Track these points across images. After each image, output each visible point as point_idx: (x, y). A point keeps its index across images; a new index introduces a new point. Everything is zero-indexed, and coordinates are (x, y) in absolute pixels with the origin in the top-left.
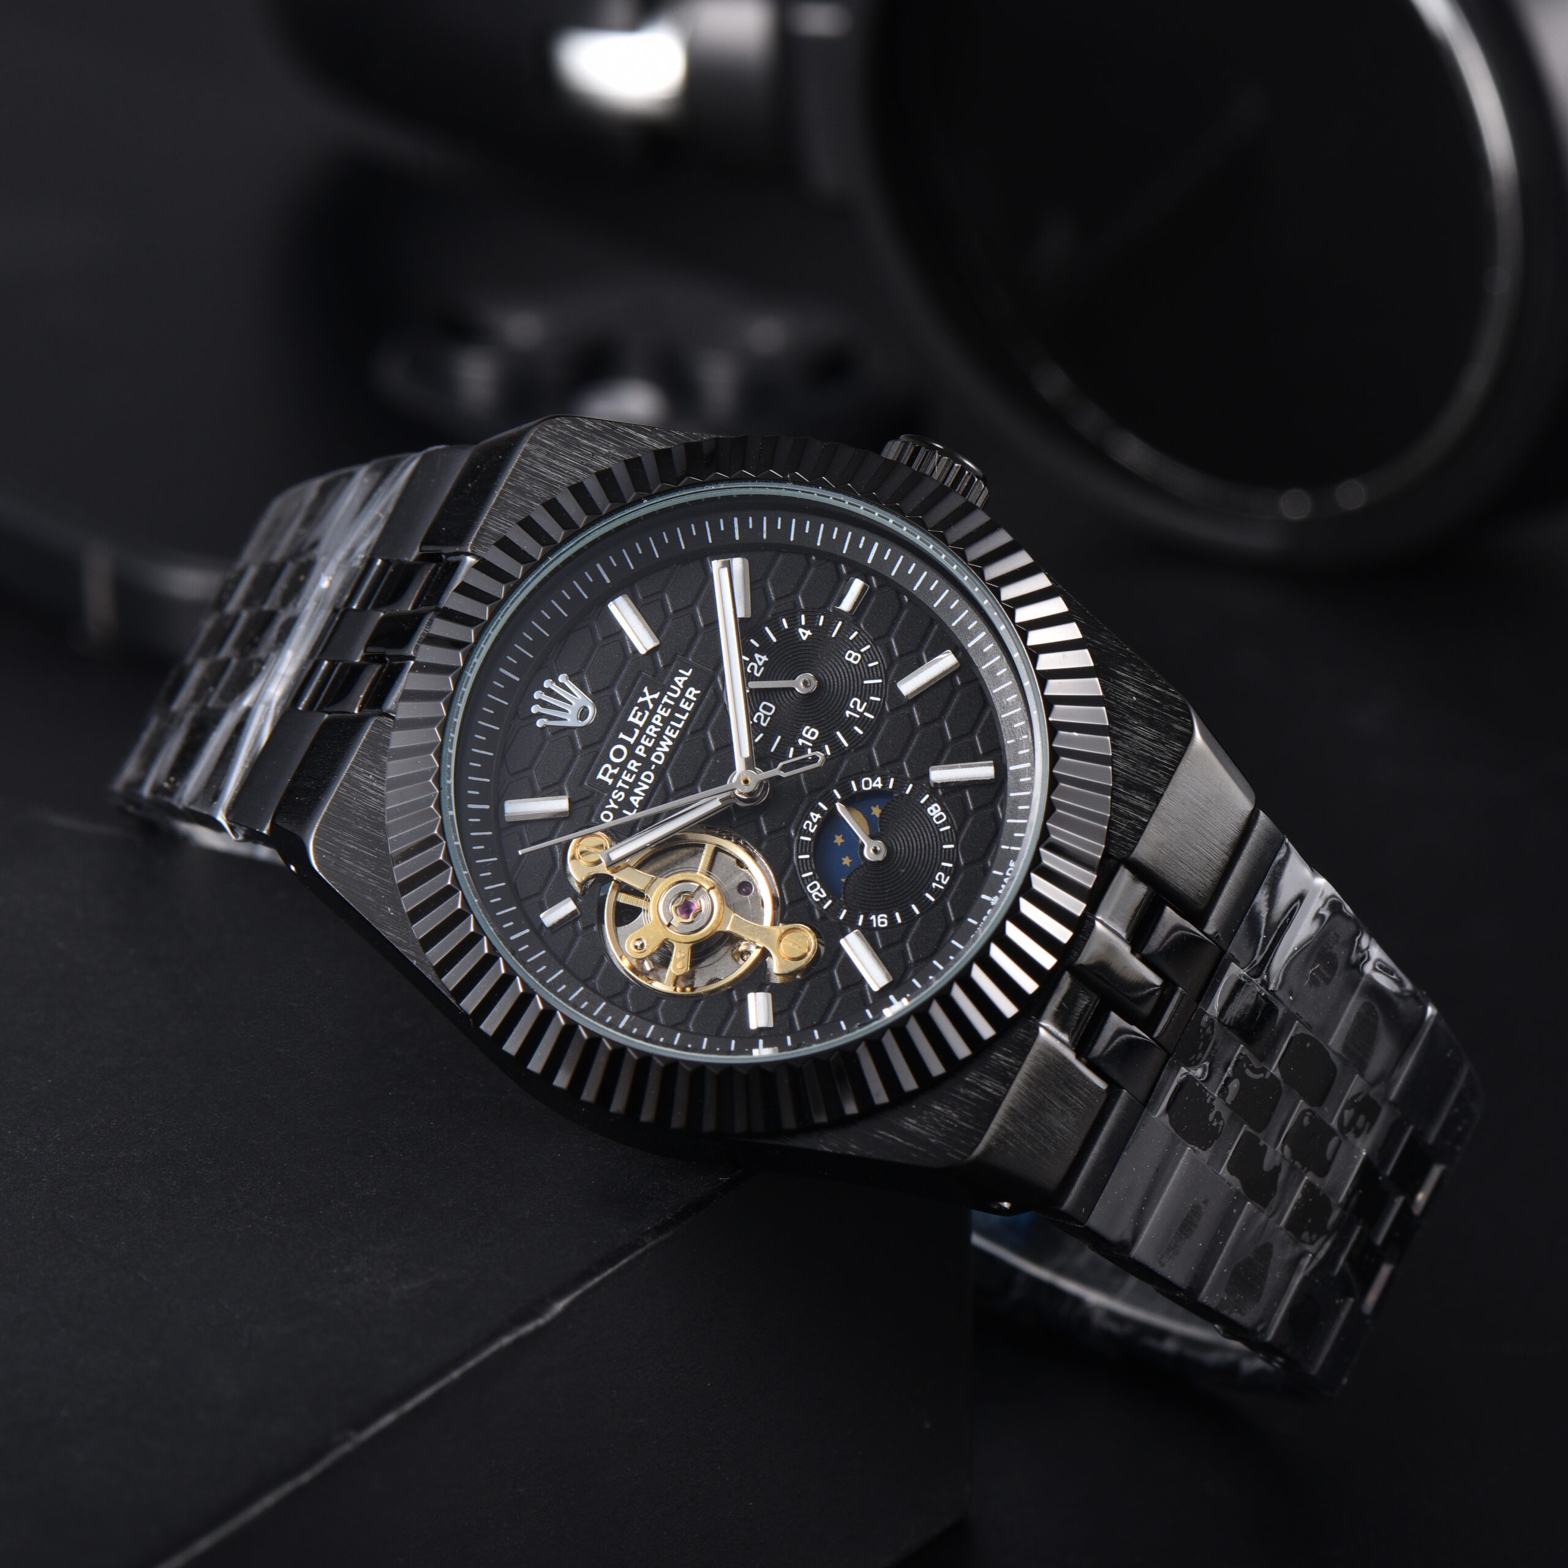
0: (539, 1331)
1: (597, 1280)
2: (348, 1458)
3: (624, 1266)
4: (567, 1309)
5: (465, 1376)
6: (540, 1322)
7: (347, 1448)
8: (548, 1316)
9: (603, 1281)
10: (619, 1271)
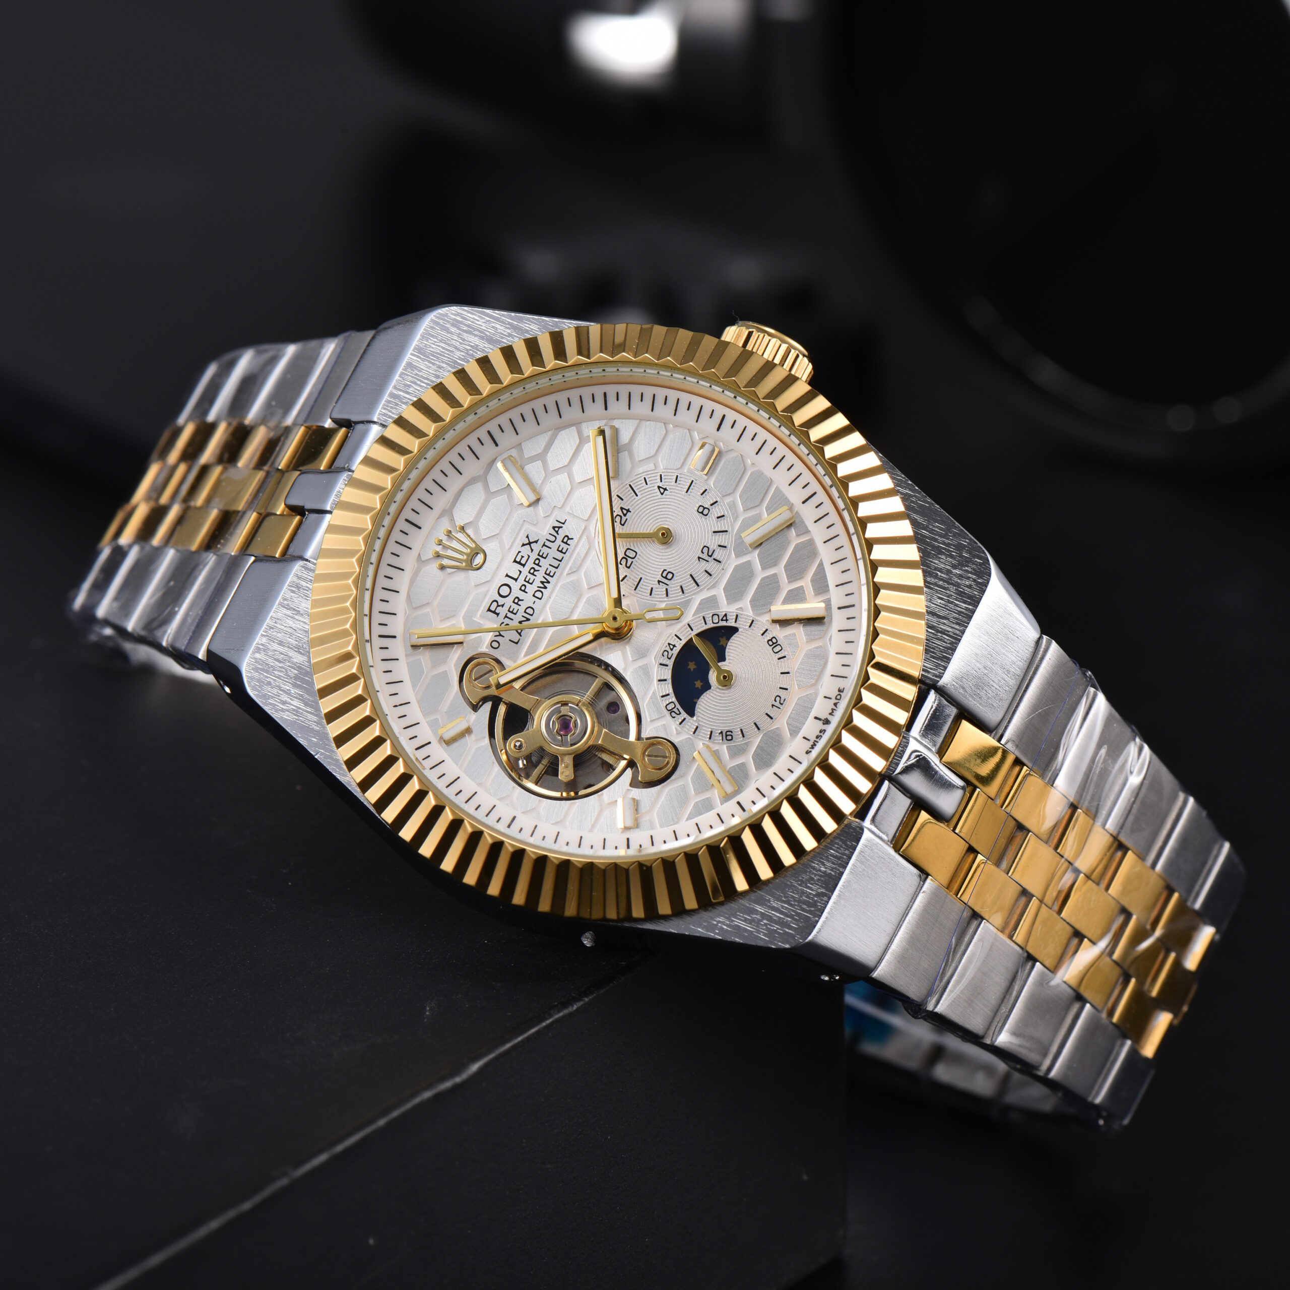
0: (456, 1087)
1: (508, 1046)
2: (284, 1190)
3: (533, 1034)
4: (481, 1070)
5: (390, 1124)
6: (458, 1080)
7: (284, 1182)
8: (464, 1076)
9: (515, 1047)
10: (528, 1038)
